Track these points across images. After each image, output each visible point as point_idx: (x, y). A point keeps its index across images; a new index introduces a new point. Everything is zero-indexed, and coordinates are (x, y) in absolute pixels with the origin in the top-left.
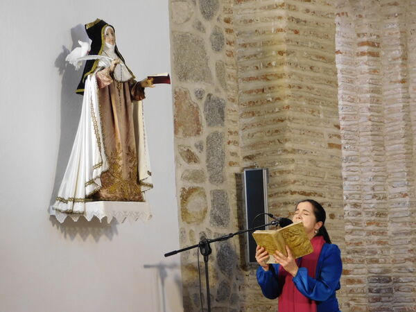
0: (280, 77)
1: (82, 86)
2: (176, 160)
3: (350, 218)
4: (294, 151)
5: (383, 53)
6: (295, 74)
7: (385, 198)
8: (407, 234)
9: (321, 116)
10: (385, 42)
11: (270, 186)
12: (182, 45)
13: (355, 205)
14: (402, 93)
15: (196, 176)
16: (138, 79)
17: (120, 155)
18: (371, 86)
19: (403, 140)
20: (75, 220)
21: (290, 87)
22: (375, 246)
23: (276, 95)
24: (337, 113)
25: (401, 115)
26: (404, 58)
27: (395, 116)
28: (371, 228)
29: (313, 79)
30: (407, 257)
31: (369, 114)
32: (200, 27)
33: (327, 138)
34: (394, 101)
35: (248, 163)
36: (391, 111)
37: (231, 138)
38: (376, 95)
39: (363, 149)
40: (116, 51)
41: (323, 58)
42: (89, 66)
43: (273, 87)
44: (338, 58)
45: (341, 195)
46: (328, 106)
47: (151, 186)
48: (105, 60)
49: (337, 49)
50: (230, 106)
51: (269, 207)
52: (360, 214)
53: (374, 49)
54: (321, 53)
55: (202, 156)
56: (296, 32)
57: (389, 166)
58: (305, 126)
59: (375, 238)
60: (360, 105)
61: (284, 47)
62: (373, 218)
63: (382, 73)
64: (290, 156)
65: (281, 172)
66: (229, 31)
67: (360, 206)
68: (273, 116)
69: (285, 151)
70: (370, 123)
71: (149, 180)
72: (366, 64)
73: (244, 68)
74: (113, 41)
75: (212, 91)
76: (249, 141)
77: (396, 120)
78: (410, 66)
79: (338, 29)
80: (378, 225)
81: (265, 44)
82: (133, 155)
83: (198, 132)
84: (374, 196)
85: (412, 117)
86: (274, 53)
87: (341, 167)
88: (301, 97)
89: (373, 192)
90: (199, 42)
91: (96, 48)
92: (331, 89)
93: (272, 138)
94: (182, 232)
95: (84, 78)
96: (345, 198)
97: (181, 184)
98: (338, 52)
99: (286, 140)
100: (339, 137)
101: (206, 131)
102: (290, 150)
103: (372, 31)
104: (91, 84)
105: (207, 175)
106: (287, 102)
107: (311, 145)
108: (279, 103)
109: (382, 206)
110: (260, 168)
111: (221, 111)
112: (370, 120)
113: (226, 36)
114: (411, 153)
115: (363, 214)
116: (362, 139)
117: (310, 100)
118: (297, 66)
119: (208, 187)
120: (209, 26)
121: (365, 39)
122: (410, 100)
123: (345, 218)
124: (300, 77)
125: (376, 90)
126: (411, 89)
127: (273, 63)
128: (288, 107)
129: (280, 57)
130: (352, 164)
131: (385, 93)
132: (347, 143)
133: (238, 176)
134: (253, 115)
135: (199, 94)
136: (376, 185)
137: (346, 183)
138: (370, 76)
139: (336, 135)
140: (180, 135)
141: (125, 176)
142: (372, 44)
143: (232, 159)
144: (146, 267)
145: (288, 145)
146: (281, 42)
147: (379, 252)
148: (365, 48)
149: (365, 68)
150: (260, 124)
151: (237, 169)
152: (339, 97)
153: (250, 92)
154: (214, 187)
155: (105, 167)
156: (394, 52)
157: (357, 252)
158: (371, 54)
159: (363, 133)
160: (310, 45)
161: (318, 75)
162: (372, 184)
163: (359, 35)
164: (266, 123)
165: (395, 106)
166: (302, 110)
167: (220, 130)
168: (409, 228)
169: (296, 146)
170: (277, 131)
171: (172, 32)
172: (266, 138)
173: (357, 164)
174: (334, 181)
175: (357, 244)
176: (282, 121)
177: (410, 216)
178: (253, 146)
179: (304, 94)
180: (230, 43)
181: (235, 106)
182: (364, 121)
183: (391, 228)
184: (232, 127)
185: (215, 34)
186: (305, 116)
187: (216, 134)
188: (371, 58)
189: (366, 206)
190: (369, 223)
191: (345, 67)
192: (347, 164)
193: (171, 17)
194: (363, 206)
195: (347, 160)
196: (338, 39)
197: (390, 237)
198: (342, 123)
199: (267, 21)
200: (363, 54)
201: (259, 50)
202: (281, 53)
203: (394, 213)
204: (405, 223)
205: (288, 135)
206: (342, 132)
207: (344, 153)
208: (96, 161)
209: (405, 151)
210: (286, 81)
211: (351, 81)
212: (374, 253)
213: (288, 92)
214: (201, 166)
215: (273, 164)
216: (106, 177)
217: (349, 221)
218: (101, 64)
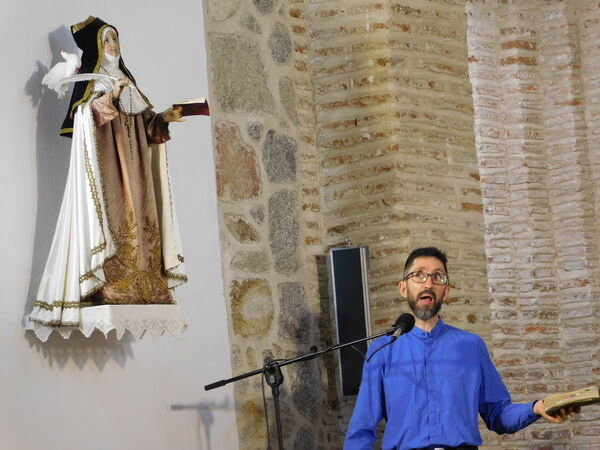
0: (382, 99)
1: (69, 123)
2: (222, 236)
3: (499, 322)
4: (408, 217)
5: (541, 59)
6: (405, 94)
7: (553, 288)
8: (589, 343)
9: (450, 160)
10: (544, 41)
11: (372, 274)
12: (225, 53)
13: (507, 301)
14: (576, 121)
15: (255, 262)
16: (157, 110)
17: (134, 231)
18: (525, 111)
19: (579, 196)
20: (66, 336)
21: (398, 115)
22: (541, 364)
23: (378, 129)
24: (473, 156)
25: (573, 156)
26: (576, 65)
27: (565, 157)
28: (533, 336)
29: (434, 102)
30: (590, 380)
31: (523, 156)
32: (252, 25)
33: (459, 195)
34: (563, 134)
35: (337, 239)
36: (558, 149)
37: (307, 199)
38: (533, 125)
39: (516, 211)
40: (121, 66)
41: (449, 68)
42: (80, 91)
43: (372, 117)
44: (473, 68)
45: (485, 285)
46: (459, 144)
47: (184, 279)
48: (105, 80)
49: (470, 54)
50: (303, 149)
51: (371, 307)
52: (514, 314)
53: (528, 53)
54: (446, 60)
55: (263, 230)
56: (406, 28)
57: (558, 238)
58: (424, 177)
59: (541, 352)
60: (509, 142)
61: (386, 52)
62: (535, 321)
63: (541, 90)
64: (403, 225)
65: (389, 251)
66: (298, 30)
67: (515, 302)
68: (374, 162)
69: (394, 217)
70: (526, 170)
71: (181, 270)
72: (515, 76)
73: (324, 89)
74: (117, 51)
75: (274, 126)
76: (336, 204)
77: (568, 165)
78: (585, 78)
79: (470, 22)
80: (543, 331)
81: (357, 48)
82: (154, 230)
83: (255, 191)
84: (536, 286)
85: (592, 159)
86: (371, 63)
87: (482, 241)
88: (416, 130)
89: (533, 280)
90: (251, 49)
91: (89, 62)
92: (463, 117)
93: (372, 198)
94: (236, 351)
95: (72, 111)
96: (490, 290)
97: (231, 275)
98: (472, 59)
99: (395, 201)
100: (478, 192)
101: (268, 189)
102: (401, 216)
103: (523, 24)
104: (83, 120)
105: (272, 259)
106: (394, 139)
107: (435, 207)
108: (381, 142)
109: (549, 301)
110: (355, 246)
111: (291, 158)
112: (525, 165)
113: (295, 38)
114: (592, 216)
115: (520, 314)
116: (514, 196)
117: (431, 136)
118: (408, 81)
119: (274, 278)
120: (267, 23)
121: (513, 37)
122: (588, 132)
123: (492, 322)
124: (414, 100)
125: (532, 118)
126: (588, 115)
127: (371, 79)
128: (396, 148)
129: (380, 69)
130: (500, 235)
131: (548, 122)
132: (490, 203)
133: (320, 260)
134: (342, 162)
135: (255, 131)
136: (538, 269)
137: (492, 266)
138: (523, 96)
139: (473, 190)
140: (227, 196)
141: (142, 264)
142: (525, 46)
143: (311, 233)
144: (175, 407)
145: (398, 208)
146: (381, 44)
147: (547, 374)
148: (514, 52)
149: (515, 83)
150: (352, 177)
151: (318, 249)
152: (476, 129)
153: (336, 125)
154: (283, 279)
155: (110, 251)
156: (559, 57)
157: (511, 375)
158: (523, 60)
159: (516, 187)
160: (428, 47)
161: (442, 95)
162: (532, 266)
163: (503, 32)
164: (362, 175)
165: (564, 141)
166: (418, 152)
167: (289, 187)
168: (592, 335)
169: (412, 209)
170: (380, 186)
171: (209, 34)
172: (364, 199)
173: (507, 236)
174: (473, 263)
175: (512, 363)
176: (388, 169)
177: (593, 315)
178: (343, 211)
179: (421, 126)
180: (300, 49)
181: (312, 149)
182: (516, 167)
183: (565, 336)
184: (308, 182)
185: (277, 35)
186: (424, 160)
187: (283, 193)
188: (524, 67)
189: (523, 302)
190: (530, 329)
191: (483, 82)
192: (492, 236)
193: (207, 11)
194: (520, 302)
195: (491, 229)
196: (471, 39)
197: (563, 349)
198: (482, 172)
199: (357, 12)
200: (511, 61)
201: (347, 58)
202: (382, 62)
203: (568, 311)
204: (586, 327)
205: (398, 191)
206: (483, 186)
207: (488, 219)
208: (95, 241)
209: (583, 213)
210: (391, 106)
211: (494, 105)
212: (539, 375)
213: (396, 123)
214: (261, 245)
215: (376, 238)
216: (113, 267)
217: (497, 327)
218: (98, 88)
